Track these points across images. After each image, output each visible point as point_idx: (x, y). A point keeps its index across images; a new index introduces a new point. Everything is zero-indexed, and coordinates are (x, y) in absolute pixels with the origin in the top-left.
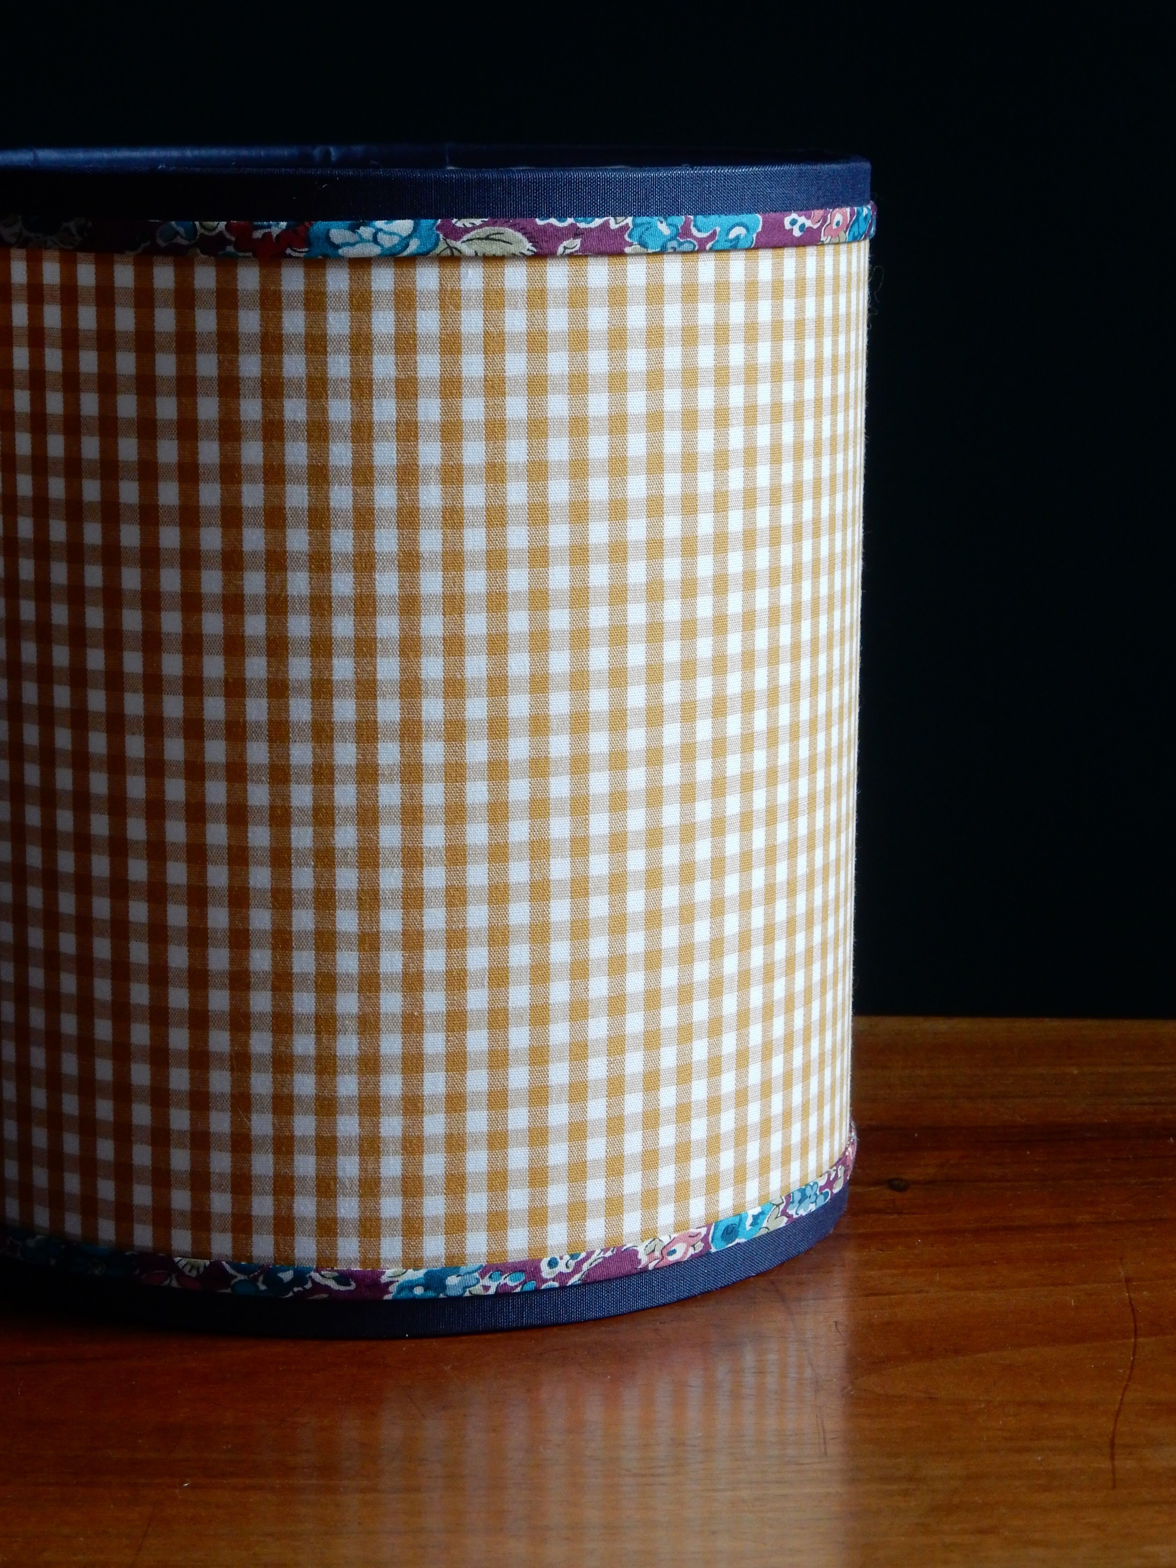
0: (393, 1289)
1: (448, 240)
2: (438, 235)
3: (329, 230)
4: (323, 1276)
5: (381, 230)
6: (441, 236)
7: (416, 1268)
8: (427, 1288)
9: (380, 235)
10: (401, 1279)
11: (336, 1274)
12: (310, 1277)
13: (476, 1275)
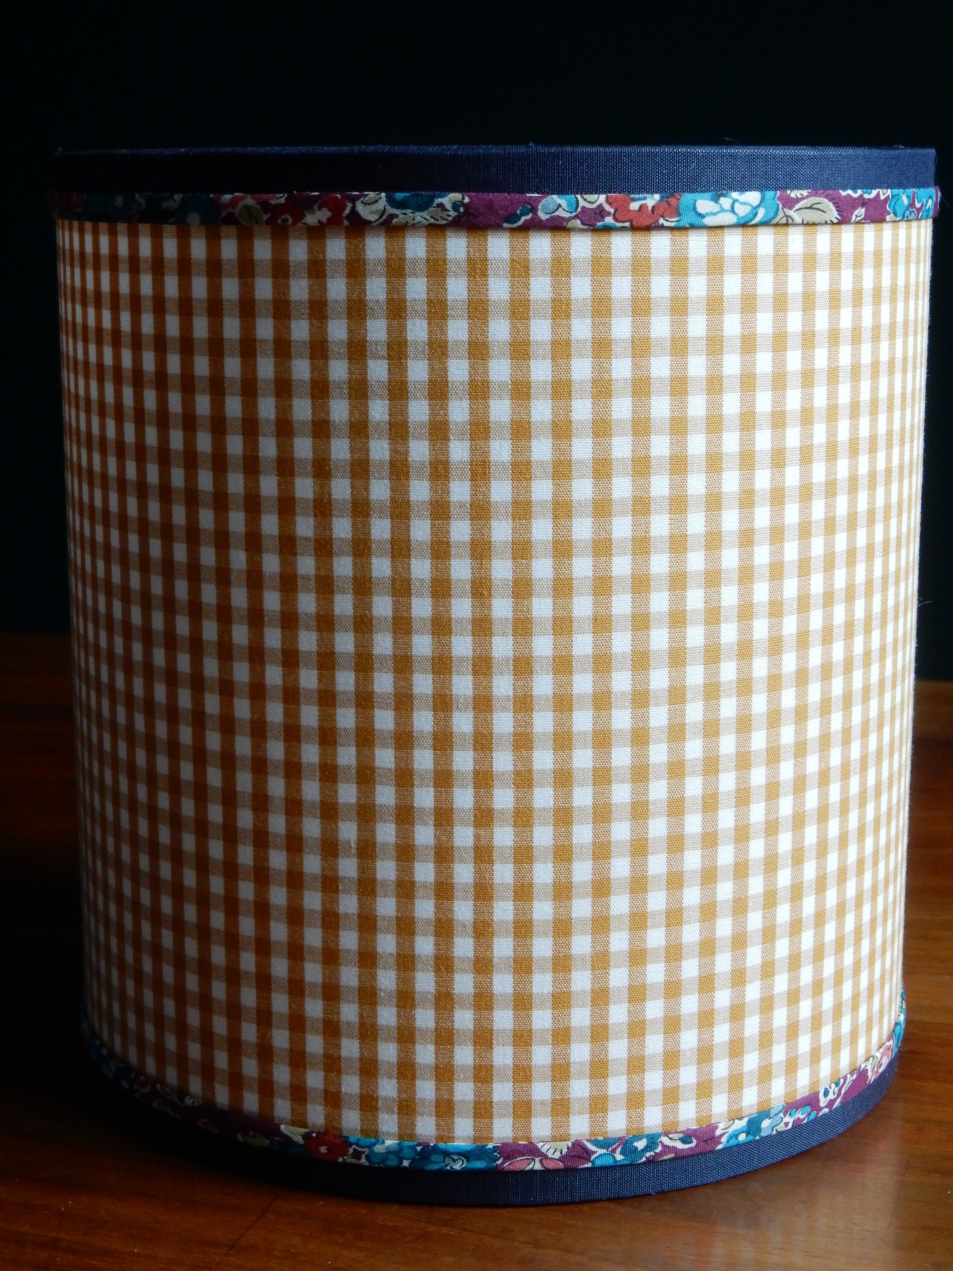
0: (724, 1139)
1: (785, 209)
2: (778, 205)
3: (696, 201)
4: (671, 1139)
5: (737, 200)
6: (781, 206)
7: (741, 1119)
8: (748, 1134)
9: (737, 205)
10: (731, 1130)
11: (681, 1135)
12: (661, 1142)
13: (781, 1115)
